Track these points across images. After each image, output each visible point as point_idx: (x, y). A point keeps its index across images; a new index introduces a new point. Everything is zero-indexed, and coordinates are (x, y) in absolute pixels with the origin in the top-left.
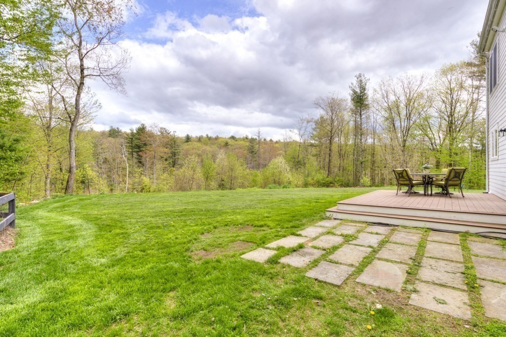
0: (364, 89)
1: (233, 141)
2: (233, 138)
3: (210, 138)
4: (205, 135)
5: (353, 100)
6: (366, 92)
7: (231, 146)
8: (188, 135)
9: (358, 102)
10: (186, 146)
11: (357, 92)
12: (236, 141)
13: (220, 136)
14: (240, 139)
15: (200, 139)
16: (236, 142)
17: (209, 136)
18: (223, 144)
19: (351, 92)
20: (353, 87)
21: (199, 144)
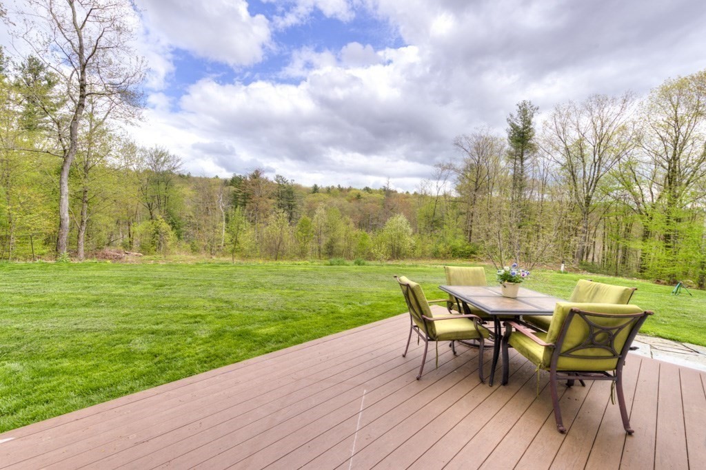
0: (529, 123)
1: (367, 193)
2: (367, 189)
3: (341, 189)
4: (336, 186)
5: (511, 138)
6: (531, 126)
7: (364, 199)
8: (316, 186)
9: (519, 141)
10: (311, 198)
11: (518, 127)
12: (371, 193)
13: (354, 187)
14: (376, 192)
15: (329, 190)
16: (370, 195)
17: (341, 187)
18: (355, 196)
19: (510, 127)
20: (512, 120)
21: (326, 196)
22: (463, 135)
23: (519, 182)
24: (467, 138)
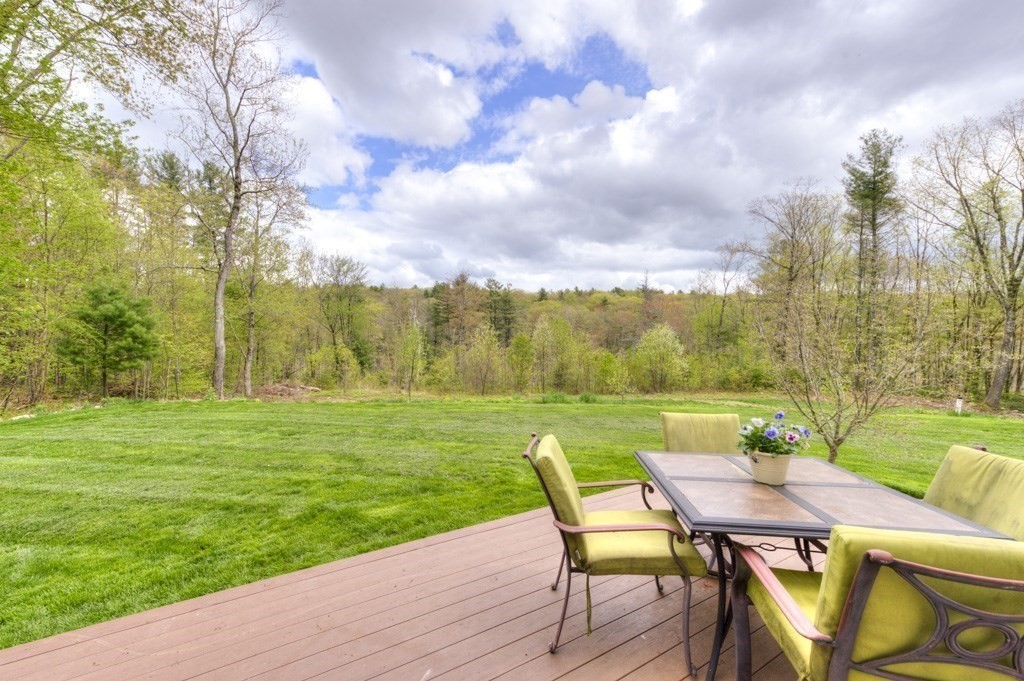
0: (885, 164)
1: (618, 296)
2: (617, 291)
3: (579, 293)
4: (572, 289)
5: (852, 193)
6: (889, 170)
7: (614, 304)
8: (543, 290)
9: (867, 196)
10: (536, 307)
11: (863, 174)
12: (624, 296)
13: (598, 288)
14: (631, 293)
15: (561, 296)
16: (623, 299)
17: (580, 289)
18: (599, 302)
19: (848, 176)
20: (851, 164)
21: (558, 304)
22: (765, 197)
23: (869, 263)
24: (770, 201)
